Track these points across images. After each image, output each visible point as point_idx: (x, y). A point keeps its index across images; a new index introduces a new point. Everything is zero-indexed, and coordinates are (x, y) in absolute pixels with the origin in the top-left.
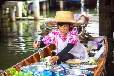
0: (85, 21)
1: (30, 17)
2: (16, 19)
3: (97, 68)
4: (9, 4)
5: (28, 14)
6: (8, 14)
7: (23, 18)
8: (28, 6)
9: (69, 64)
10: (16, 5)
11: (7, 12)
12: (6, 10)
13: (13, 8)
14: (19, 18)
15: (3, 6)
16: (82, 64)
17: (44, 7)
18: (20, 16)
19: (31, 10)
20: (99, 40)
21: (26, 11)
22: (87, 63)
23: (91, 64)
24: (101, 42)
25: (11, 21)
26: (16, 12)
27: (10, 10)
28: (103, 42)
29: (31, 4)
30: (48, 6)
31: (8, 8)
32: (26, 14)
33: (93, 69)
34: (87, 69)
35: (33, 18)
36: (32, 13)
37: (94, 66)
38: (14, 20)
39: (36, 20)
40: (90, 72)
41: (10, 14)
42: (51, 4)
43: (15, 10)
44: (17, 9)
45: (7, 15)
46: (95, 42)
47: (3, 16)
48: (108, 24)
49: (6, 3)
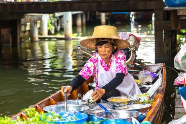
0: (135, 42)
1: (59, 36)
2: (39, 38)
3: (150, 108)
4: (30, 17)
5: (56, 32)
6: (29, 31)
7: (49, 36)
8: (56, 20)
9: (112, 103)
10: (40, 19)
11: (28, 28)
12: (25, 25)
13: (36, 23)
14: (43, 36)
15: (23, 20)
16: (130, 103)
17: (79, 22)
18: (45, 34)
19: (61, 26)
20: (155, 69)
21: (53, 28)
22: (137, 102)
23: (143, 103)
24: (157, 72)
25: (33, 41)
26: (39, 28)
27: (31, 26)
28: (160, 73)
29: (61, 17)
30: (84, 20)
31: (29, 24)
32: (53, 32)
33: (145, 110)
34: (137, 110)
35: (63, 36)
36: (62, 29)
37: (147, 106)
38: (37, 39)
39: (67, 39)
40: (140, 113)
41: (31, 32)
42: (88, 17)
43: (38, 26)
44: (41, 24)
45: (27, 33)
46: (150, 72)
47: (22, 35)
48: (167, 46)
49: (26, 17)
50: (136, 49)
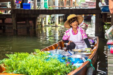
0: (86, 27)
1: (52, 25)
2: (45, 26)
3: (91, 54)
4: (41, 16)
5: (51, 23)
6: (40, 22)
7: (49, 25)
8: (51, 18)
9: (74, 51)
10: (46, 17)
11: (40, 21)
12: (39, 20)
13: (43, 19)
14: (46, 25)
15: (38, 17)
16: (82, 52)
17: (61, 19)
18: (47, 24)
19: (53, 21)
21: (50, 21)
22: (85, 51)
23: (88, 52)
24: (95, 40)
25: (42, 27)
26: (45, 21)
27: (41, 20)
28: (96, 40)
29: (53, 17)
30: (63, 19)
31: (40, 19)
32: (50, 23)
33: (89, 55)
34: (85, 55)
35: (55, 25)
36: (54, 22)
37: (89, 53)
38: (44, 26)
40: (86, 56)
42: (65, 18)
43: (44, 20)
44: (46, 19)
45: (39, 23)
46: (91, 40)
47: (38, 24)
48: (101, 29)
50: (86, 29)
